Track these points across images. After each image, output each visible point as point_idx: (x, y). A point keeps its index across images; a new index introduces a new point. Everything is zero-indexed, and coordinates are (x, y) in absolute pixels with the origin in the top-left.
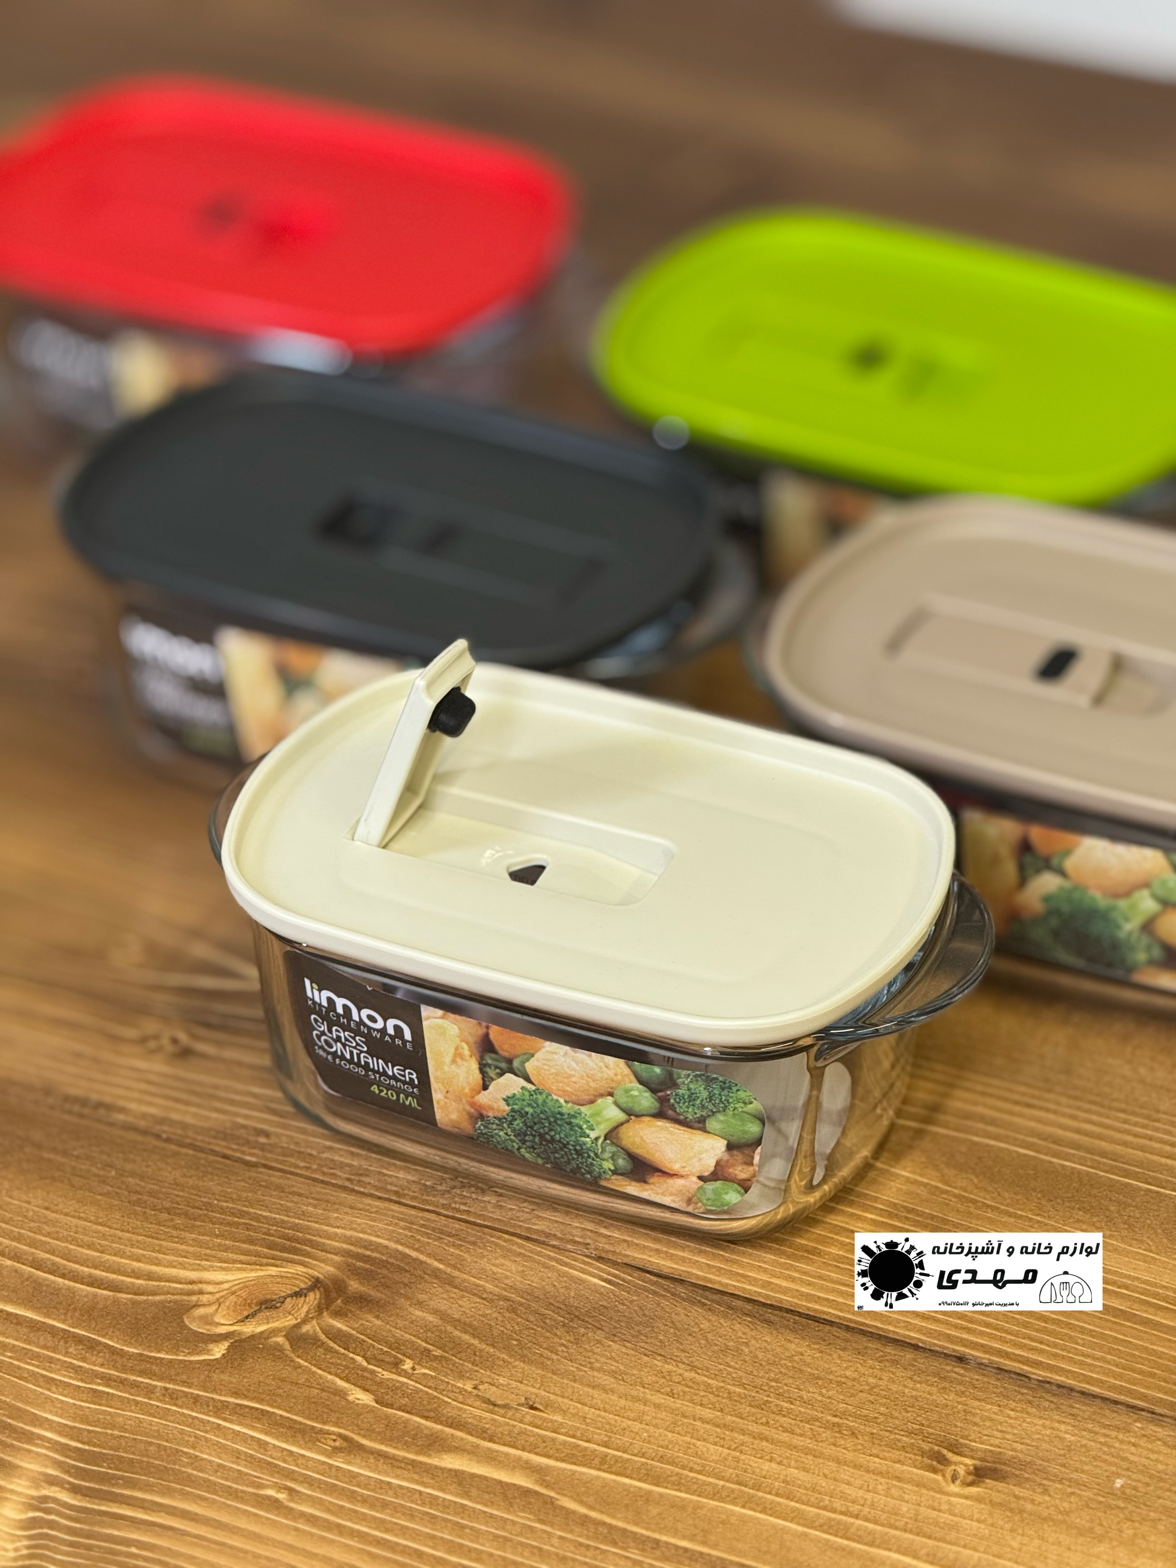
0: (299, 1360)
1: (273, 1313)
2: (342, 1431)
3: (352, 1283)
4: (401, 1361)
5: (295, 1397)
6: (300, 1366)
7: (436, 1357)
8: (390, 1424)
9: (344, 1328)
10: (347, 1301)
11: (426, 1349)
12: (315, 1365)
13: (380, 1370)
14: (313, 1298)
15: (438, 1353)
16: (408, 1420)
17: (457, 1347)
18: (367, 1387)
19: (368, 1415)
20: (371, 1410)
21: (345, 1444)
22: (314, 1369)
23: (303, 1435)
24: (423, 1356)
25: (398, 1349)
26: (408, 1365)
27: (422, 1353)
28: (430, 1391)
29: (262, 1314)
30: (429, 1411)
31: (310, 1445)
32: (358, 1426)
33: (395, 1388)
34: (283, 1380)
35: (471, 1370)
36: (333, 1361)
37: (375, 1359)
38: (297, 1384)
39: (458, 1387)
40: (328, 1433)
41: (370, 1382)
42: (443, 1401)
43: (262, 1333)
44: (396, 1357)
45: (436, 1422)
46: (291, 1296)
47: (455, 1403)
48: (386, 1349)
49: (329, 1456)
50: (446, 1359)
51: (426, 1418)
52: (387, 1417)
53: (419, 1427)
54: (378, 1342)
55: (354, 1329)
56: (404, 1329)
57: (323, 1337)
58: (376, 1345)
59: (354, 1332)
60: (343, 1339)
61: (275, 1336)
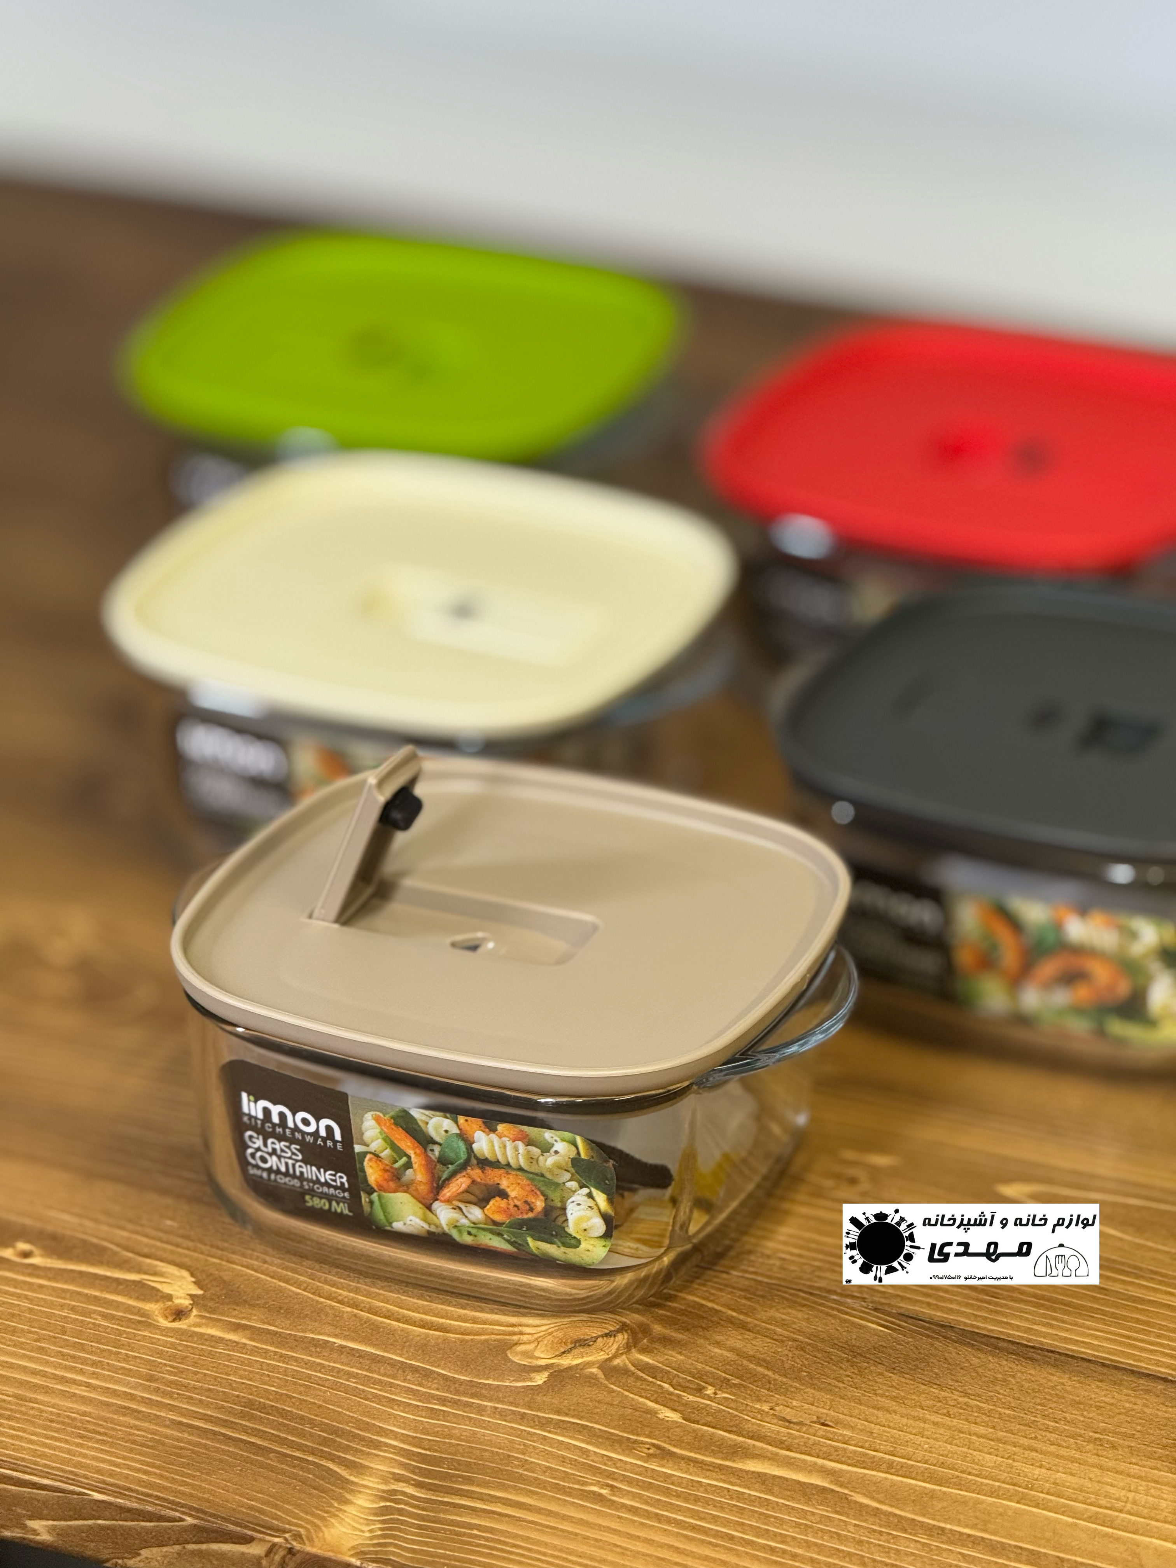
0: (612, 1386)
1: (587, 1349)
2: (654, 1441)
3: (656, 1326)
4: (704, 1388)
5: (611, 1415)
6: (614, 1391)
7: (735, 1385)
8: (698, 1437)
9: (651, 1362)
10: (652, 1341)
11: (725, 1378)
12: (627, 1390)
13: (685, 1394)
14: (622, 1338)
15: (736, 1381)
16: (713, 1433)
17: (754, 1378)
18: (676, 1408)
19: (677, 1430)
20: (680, 1426)
21: (658, 1452)
22: (626, 1393)
23: (621, 1445)
24: (723, 1384)
25: (700, 1378)
26: (710, 1391)
27: (722, 1382)
28: (731, 1411)
29: (576, 1350)
30: (732, 1427)
31: (627, 1452)
32: (668, 1437)
33: (698, 1408)
34: (599, 1402)
35: (767, 1395)
36: (643, 1387)
37: (680, 1385)
38: (612, 1405)
39: (756, 1408)
40: (642, 1443)
41: (677, 1404)
42: (744, 1419)
43: (577, 1365)
44: (698, 1384)
45: (738, 1435)
46: (602, 1336)
47: (754, 1420)
48: (689, 1378)
49: (646, 1462)
50: (744, 1387)
51: (730, 1432)
52: (694, 1431)
53: (723, 1438)
54: (682, 1373)
55: (660, 1363)
56: (705, 1363)
57: (632, 1368)
58: (681, 1375)
59: (660, 1365)
60: (651, 1370)
61: (590, 1368)
